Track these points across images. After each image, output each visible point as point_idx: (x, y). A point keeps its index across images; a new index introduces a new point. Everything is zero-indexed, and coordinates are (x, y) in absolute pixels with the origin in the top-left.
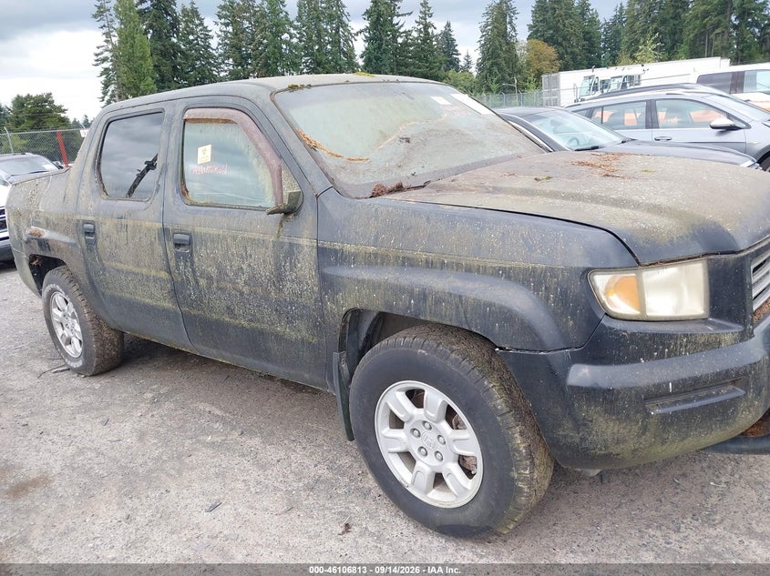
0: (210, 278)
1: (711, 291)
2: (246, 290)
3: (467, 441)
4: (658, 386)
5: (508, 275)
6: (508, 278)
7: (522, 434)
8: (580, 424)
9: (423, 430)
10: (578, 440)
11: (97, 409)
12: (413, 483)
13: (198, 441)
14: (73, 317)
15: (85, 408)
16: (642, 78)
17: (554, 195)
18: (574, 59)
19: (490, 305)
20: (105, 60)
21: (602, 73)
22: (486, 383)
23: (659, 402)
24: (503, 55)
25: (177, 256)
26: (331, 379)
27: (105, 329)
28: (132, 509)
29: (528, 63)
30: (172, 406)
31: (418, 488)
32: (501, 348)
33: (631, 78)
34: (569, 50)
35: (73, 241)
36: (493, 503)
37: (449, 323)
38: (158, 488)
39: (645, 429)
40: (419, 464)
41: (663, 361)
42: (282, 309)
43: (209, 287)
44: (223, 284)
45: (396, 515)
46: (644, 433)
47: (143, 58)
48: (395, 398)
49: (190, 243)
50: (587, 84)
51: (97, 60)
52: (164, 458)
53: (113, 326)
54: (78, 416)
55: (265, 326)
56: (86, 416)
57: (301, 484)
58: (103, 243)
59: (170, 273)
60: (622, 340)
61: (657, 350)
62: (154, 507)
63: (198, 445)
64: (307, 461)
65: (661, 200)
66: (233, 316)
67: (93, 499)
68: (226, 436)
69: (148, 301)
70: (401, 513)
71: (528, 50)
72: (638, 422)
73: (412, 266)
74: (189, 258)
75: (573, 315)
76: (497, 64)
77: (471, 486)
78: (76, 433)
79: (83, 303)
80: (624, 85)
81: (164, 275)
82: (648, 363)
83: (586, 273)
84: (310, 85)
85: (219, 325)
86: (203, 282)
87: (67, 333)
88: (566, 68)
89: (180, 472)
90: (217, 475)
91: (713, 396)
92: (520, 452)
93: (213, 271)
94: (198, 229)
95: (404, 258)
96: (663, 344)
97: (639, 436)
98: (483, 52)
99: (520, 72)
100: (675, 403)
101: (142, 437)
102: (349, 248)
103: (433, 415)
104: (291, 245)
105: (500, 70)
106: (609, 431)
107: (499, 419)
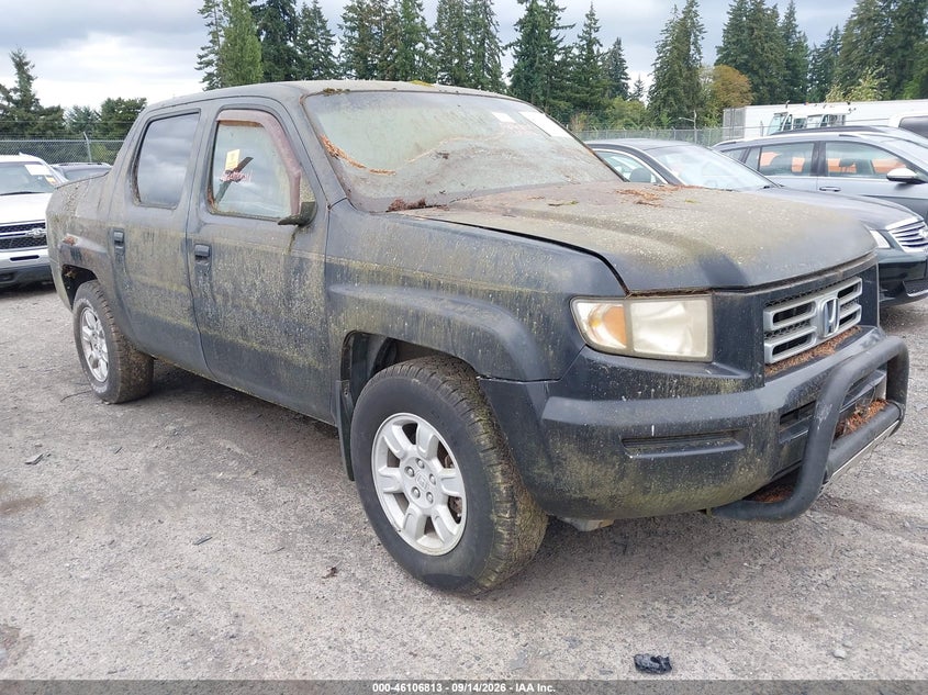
0: (225, 295)
1: (715, 332)
2: (258, 308)
3: (453, 481)
4: (639, 428)
5: (497, 299)
6: (497, 302)
7: (503, 473)
8: (554, 463)
9: (417, 469)
10: (552, 480)
11: (113, 438)
12: (404, 527)
13: (208, 477)
14: (101, 336)
15: (101, 435)
16: (847, 118)
17: (569, 219)
18: (771, 92)
19: (476, 329)
20: (209, 64)
21: (798, 111)
22: (472, 416)
23: (642, 447)
24: (682, 82)
25: (197, 268)
26: (335, 411)
27: (132, 351)
28: (120, 536)
29: (713, 94)
30: (192, 440)
31: (408, 533)
32: (484, 377)
33: (833, 118)
34: (766, 81)
35: (104, 251)
36: (474, 550)
37: (437, 348)
38: (152, 518)
39: (622, 474)
40: (411, 506)
41: (648, 402)
42: (292, 332)
43: (225, 305)
44: (237, 302)
45: (391, 564)
46: (621, 478)
47: (253, 63)
48: (391, 433)
49: (210, 254)
50: (778, 123)
51: (201, 63)
52: (168, 490)
53: (141, 349)
54: (90, 442)
55: (275, 350)
56: (99, 443)
57: (301, 527)
58: (131, 254)
59: (190, 288)
60: (602, 374)
61: (641, 389)
62: (141, 536)
63: (205, 481)
64: (315, 506)
65: (678, 229)
66: (247, 338)
67: (82, 522)
68: (239, 473)
69: (169, 318)
70: (396, 564)
71: (714, 78)
72: (614, 465)
73: (410, 285)
74: (207, 273)
75: (554, 344)
76: (674, 93)
77: (456, 530)
78: (84, 459)
79: (111, 321)
80: (823, 124)
81: (184, 290)
82: (631, 402)
83: (569, 299)
84: (348, 90)
85: (234, 346)
86: (219, 299)
87: (95, 354)
88: (759, 102)
89: (179, 505)
90: (216, 511)
91: (707, 447)
92: (499, 492)
93: (228, 286)
94: (218, 240)
95: (404, 277)
96: (648, 382)
97: (616, 481)
98: (657, 78)
99: (701, 104)
100: (660, 450)
101: (150, 467)
102: (355, 264)
103: (424, 451)
104: (301, 259)
105: (678, 100)
106: (583, 472)
107: (481, 455)
